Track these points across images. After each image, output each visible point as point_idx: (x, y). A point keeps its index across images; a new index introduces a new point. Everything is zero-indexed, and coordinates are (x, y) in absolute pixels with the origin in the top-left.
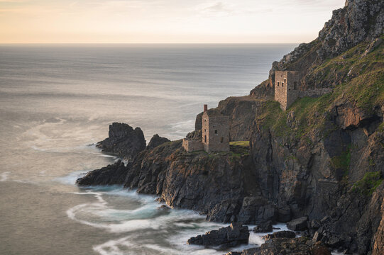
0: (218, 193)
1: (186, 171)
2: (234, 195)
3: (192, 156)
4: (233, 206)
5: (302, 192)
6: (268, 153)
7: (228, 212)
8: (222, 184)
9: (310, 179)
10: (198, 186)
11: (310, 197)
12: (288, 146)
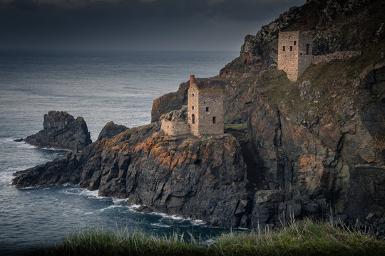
0: (215, 187)
1: (172, 160)
2: (239, 189)
3: (178, 141)
4: (244, 203)
5: (331, 182)
6: (276, 135)
7: (238, 211)
8: (221, 176)
9: (340, 165)
10: (189, 179)
11: (340, 189)
12: (306, 125)
